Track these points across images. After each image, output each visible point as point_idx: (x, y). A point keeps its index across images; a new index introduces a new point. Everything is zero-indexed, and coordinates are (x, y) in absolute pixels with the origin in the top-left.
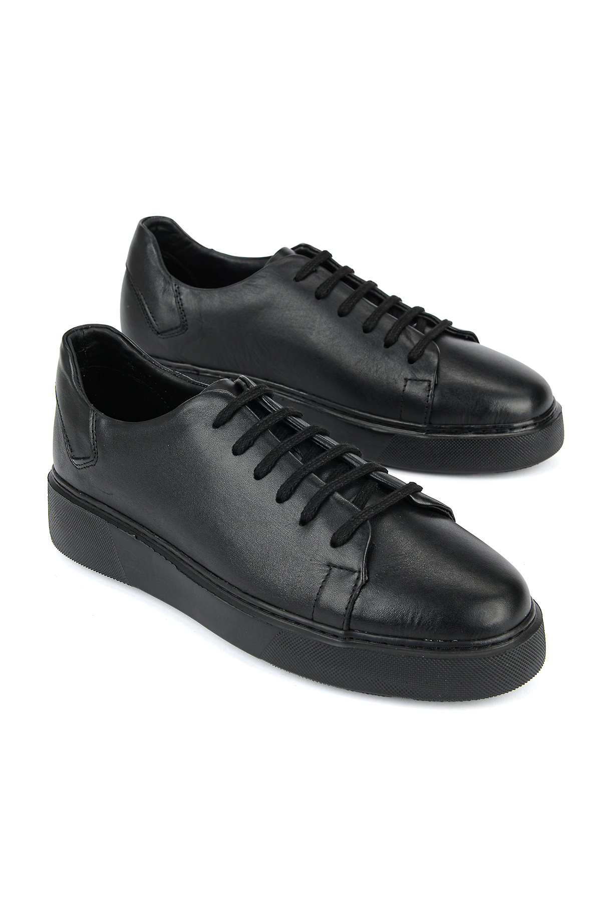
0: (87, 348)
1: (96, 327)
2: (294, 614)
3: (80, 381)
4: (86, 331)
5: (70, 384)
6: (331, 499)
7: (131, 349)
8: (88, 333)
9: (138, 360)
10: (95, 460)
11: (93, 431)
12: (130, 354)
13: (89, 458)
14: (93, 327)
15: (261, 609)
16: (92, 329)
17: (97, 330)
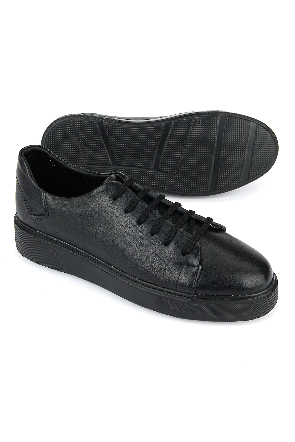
0: (29, 157)
1: (34, 147)
2: (166, 288)
3: (33, 177)
4: (29, 149)
5: (28, 178)
6: (178, 232)
7: (53, 157)
8: (30, 150)
9: (57, 161)
10: (47, 216)
11: (45, 202)
12: (52, 159)
13: (43, 215)
14: (32, 147)
15: (148, 286)
16: (33, 148)
17: (34, 148)
